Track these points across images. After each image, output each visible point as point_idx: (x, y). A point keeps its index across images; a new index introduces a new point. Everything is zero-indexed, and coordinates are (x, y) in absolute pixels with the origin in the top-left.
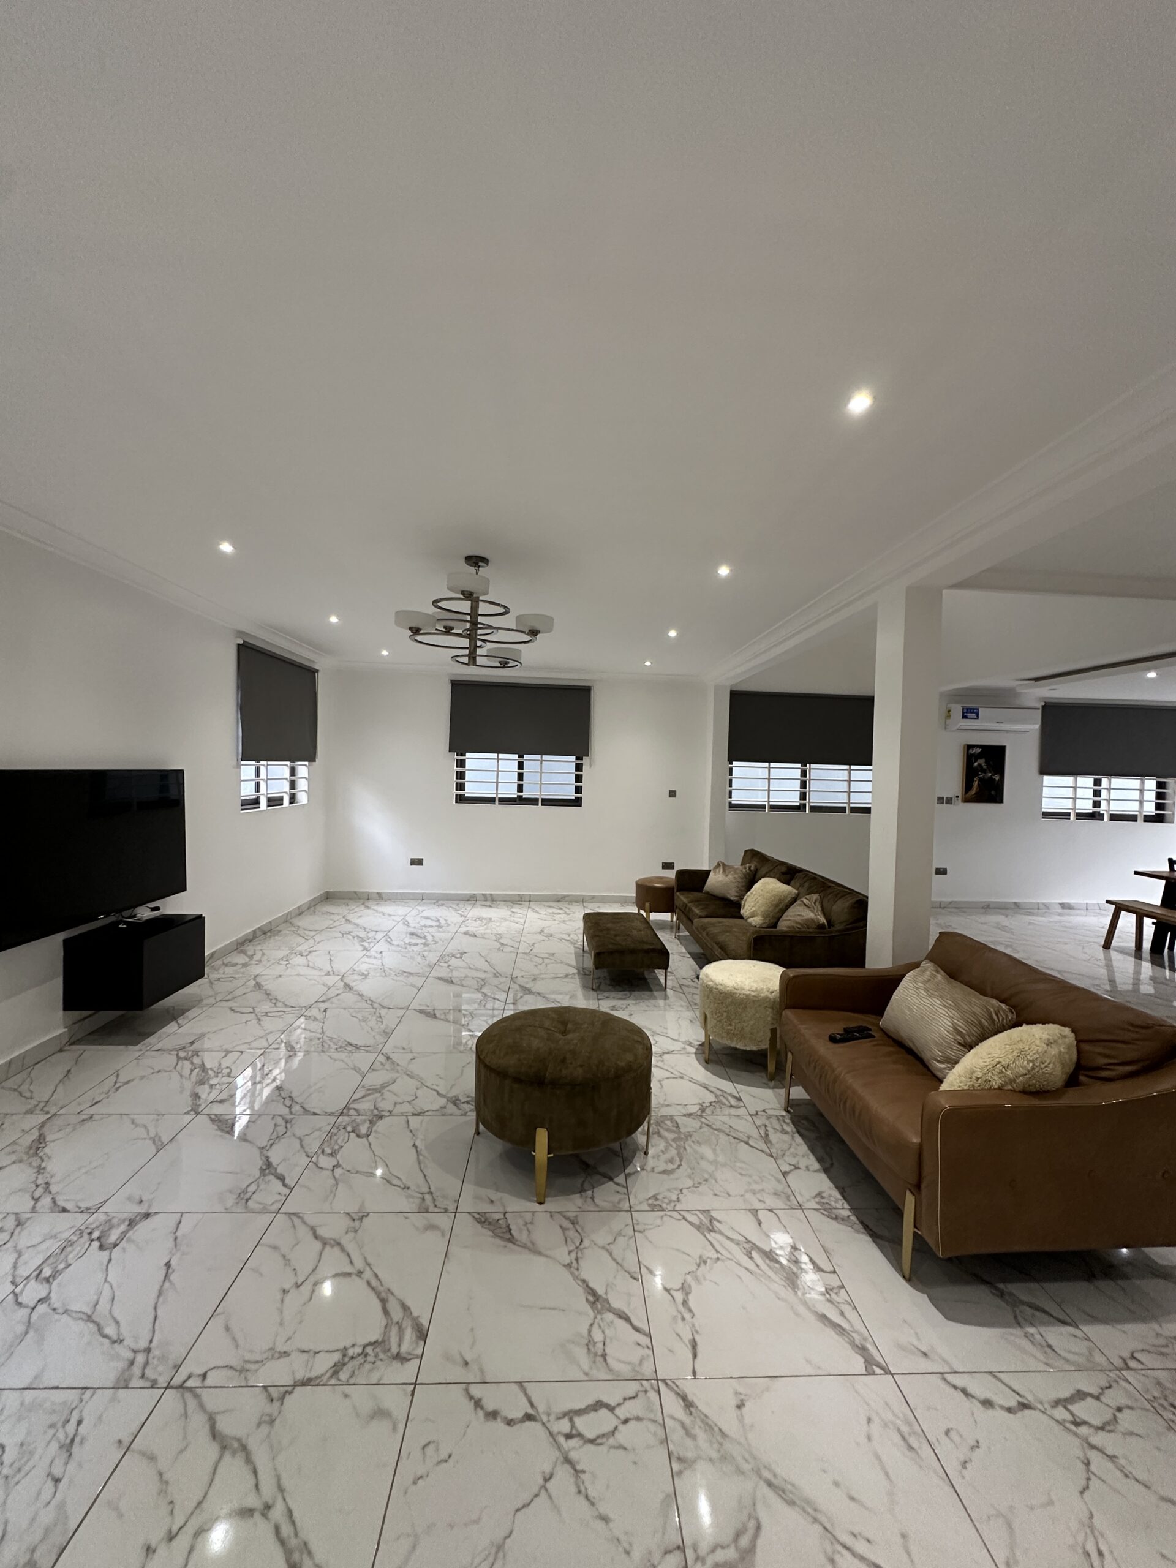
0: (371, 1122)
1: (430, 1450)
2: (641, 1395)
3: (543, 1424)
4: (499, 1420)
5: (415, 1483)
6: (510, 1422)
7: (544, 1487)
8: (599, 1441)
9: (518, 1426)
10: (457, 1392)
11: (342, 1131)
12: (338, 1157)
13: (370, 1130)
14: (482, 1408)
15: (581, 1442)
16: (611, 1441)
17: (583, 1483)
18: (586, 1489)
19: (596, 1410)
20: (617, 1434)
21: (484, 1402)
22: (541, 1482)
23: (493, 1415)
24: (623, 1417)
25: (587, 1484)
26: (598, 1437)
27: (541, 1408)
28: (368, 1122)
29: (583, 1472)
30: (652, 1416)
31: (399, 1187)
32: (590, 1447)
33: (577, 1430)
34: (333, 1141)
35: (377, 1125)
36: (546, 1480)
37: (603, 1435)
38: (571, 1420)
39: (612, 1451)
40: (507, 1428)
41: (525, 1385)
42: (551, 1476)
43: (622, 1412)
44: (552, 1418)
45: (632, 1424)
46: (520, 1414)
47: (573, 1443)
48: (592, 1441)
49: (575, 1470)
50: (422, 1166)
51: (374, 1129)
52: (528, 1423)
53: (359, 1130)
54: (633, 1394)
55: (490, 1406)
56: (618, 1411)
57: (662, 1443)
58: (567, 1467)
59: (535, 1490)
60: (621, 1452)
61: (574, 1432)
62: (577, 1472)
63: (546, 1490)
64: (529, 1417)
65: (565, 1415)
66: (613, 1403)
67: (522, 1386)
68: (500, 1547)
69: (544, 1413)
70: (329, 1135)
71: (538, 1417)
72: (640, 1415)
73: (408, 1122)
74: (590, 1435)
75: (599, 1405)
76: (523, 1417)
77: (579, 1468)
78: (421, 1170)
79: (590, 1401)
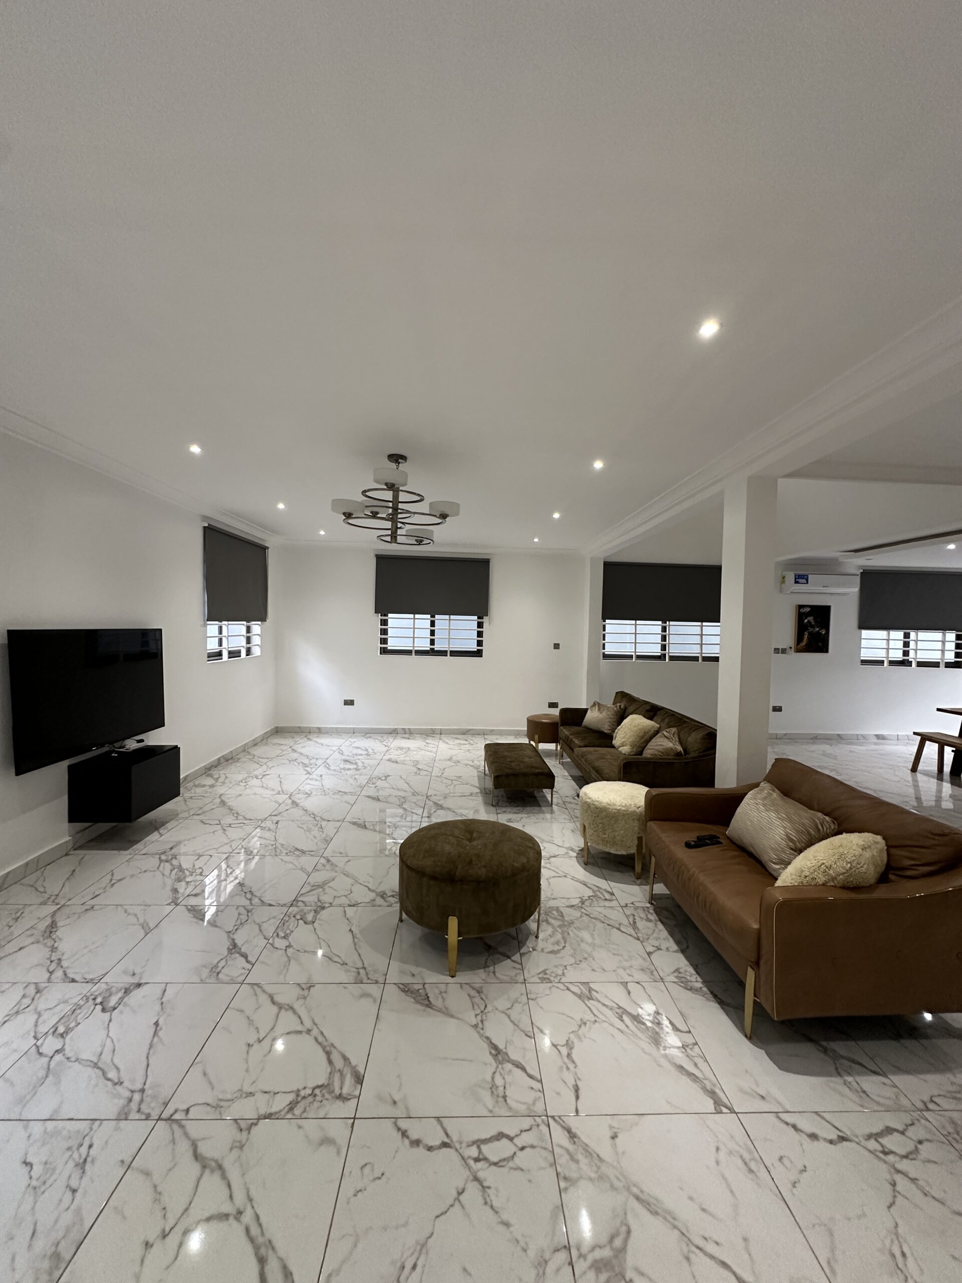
0: (315, 911)
1: (367, 1170)
2: (535, 1128)
3: (456, 1150)
4: (421, 1146)
5: (355, 1195)
6: (430, 1149)
7: (457, 1199)
8: (501, 1164)
9: (436, 1152)
10: (389, 1123)
11: (293, 919)
12: (290, 938)
13: (315, 917)
14: (408, 1137)
15: (487, 1165)
16: (511, 1164)
17: (489, 1196)
18: (491, 1200)
19: (498, 1140)
20: (515, 1159)
21: (410, 1133)
22: (455, 1194)
23: (416, 1143)
24: (520, 1146)
25: (493, 1197)
26: (501, 1161)
27: (455, 1138)
28: (313, 912)
29: (489, 1188)
30: (544, 1145)
31: (339, 963)
32: (493, 1168)
33: (483, 1155)
34: (285, 927)
35: (320, 914)
36: (460, 1193)
37: (504, 1160)
38: (479, 1147)
39: (512, 1171)
40: (429, 1152)
41: (440, 1119)
42: (463, 1192)
43: (519, 1142)
44: (464, 1145)
45: (528, 1150)
46: (437, 1143)
47: (480, 1165)
48: (495, 1164)
49: (483, 1187)
50: (357, 946)
51: (318, 917)
52: (444, 1150)
53: (306, 918)
54: (528, 1128)
55: (414, 1136)
56: (515, 1141)
57: (551, 1165)
58: (476, 1183)
59: (451, 1202)
60: (518, 1173)
61: (481, 1157)
62: (484, 1188)
63: (459, 1201)
64: (445, 1145)
65: (474, 1143)
66: (512, 1135)
67: (439, 1120)
68: (423, 1245)
69: (457, 1142)
70: (282, 921)
71: (452, 1145)
72: (535, 1144)
73: (345, 911)
74: (494, 1159)
75: (500, 1136)
76: (441, 1144)
77: (485, 1184)
78: (356, 950)
79: (493, 1132)
